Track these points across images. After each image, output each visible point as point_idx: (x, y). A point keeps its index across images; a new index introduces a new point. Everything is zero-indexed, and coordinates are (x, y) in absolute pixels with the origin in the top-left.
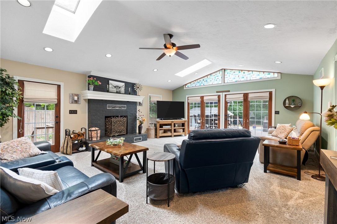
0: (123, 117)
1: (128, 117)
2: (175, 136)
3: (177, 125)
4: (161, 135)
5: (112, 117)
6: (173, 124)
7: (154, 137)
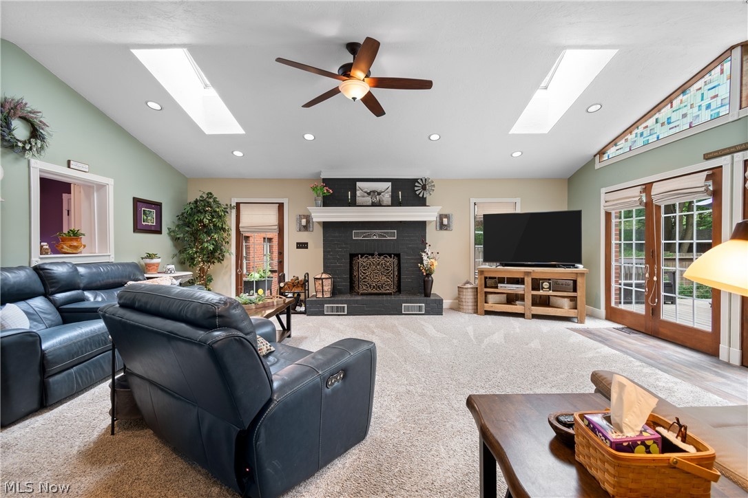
0: (386, 257)
1: (403, 257)
2: (535, 316)
3: (546, 285)
4: (488, 307)
5: (360, 256)
6: (528, 280)
7: (470, 311)
